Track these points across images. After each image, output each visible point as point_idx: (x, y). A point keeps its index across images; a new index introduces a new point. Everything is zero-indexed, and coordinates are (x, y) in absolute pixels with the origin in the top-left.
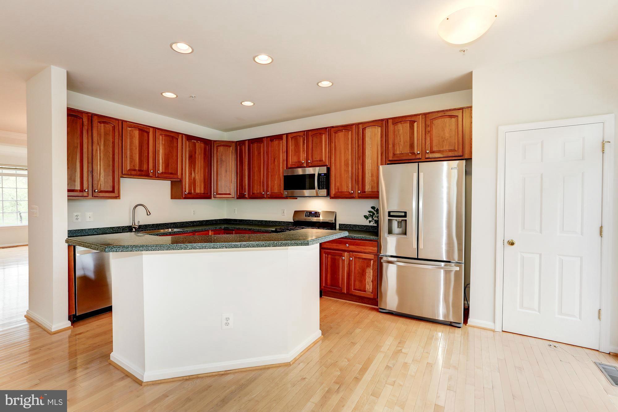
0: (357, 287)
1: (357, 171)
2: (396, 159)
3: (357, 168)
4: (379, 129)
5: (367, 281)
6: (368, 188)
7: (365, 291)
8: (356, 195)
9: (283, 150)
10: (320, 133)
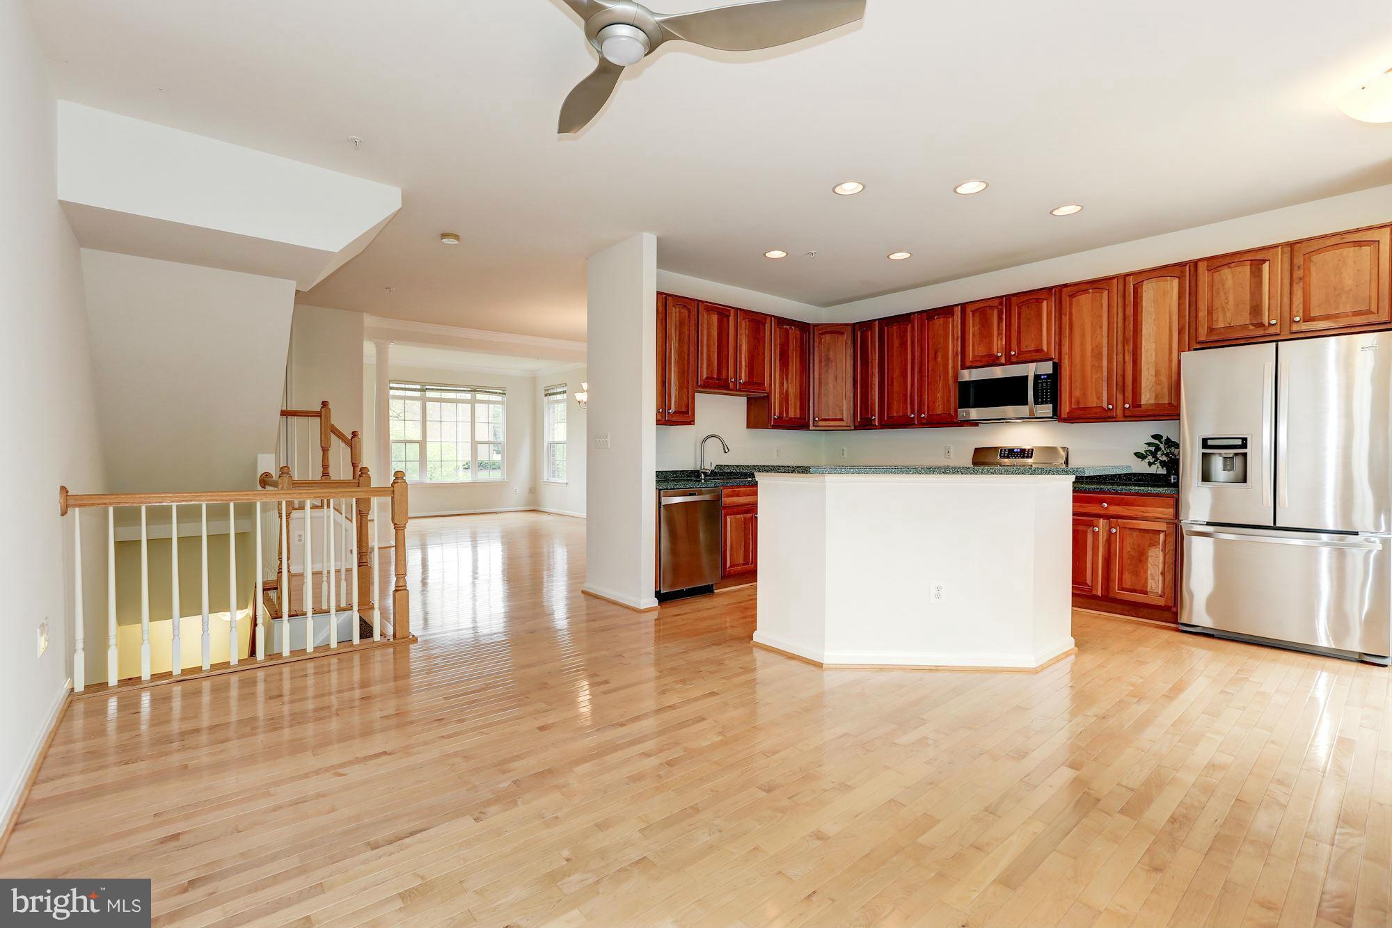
0: (1127, 584)
1: (1120, 366)
2: (1216, 338)
3: (1122, 360)
4: (1176, 282)
5: (1149, 573)
6: (1147, 398)
7: (1146, 593)
8: (1119, 412)
9: (955, 335)
10: (1037, 299)
